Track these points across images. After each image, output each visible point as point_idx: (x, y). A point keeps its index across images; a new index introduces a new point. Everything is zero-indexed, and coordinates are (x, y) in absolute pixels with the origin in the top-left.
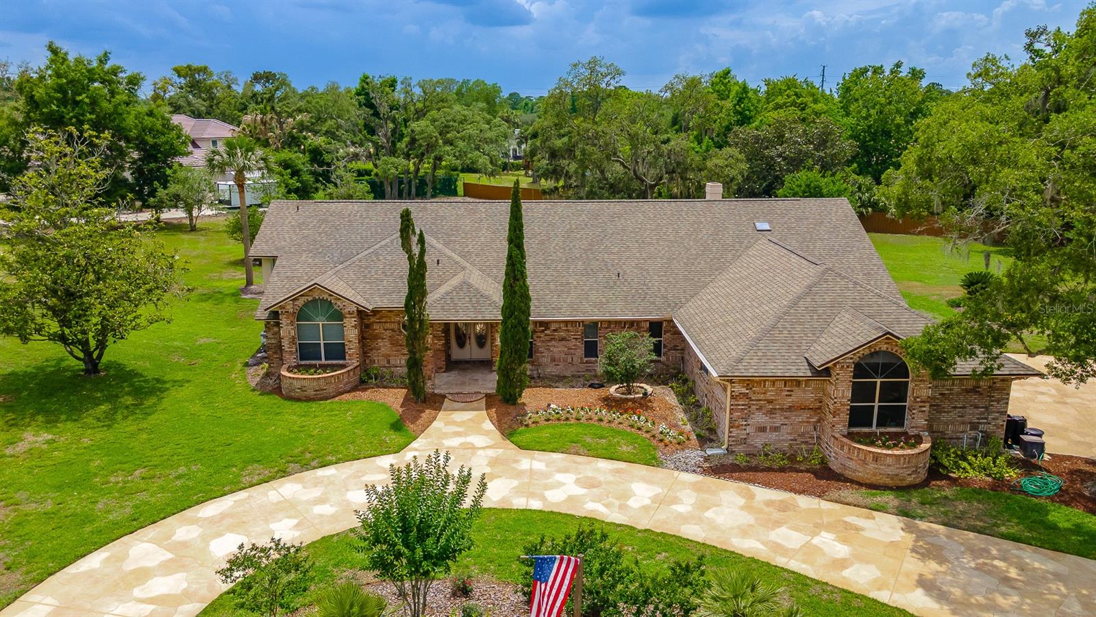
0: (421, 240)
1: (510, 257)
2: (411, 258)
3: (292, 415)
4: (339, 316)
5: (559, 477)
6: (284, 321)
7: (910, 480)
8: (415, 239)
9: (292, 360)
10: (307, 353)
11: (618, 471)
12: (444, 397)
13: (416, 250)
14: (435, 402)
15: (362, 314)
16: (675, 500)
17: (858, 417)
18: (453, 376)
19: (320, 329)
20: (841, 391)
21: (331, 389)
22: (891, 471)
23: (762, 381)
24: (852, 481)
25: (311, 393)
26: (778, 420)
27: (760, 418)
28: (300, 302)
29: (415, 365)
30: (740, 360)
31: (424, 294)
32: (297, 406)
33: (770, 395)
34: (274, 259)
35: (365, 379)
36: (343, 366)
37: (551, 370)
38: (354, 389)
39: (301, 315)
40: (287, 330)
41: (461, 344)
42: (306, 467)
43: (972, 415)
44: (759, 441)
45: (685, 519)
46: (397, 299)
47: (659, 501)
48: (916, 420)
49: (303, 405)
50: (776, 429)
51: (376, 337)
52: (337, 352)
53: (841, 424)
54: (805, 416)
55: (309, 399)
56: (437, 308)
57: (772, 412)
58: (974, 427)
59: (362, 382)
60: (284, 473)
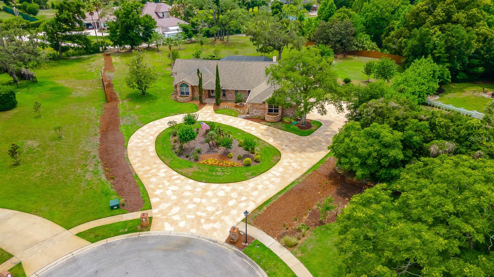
0: (201, 74)
1: (216, 80)
2: (199, 78)
3: (179, 105)
4: (187, 86)
5: (219, 118)
6: (178, 87)
7: (274, 121)
8: (200, 74)
9: (179, 95)
10: (182, 93)
11: (230, 117)
12: (206, 103)
13: (200, 76)
14: (204, 104)
15: (192, 86)
16: (235, 122)
17: (270, 111)
18: (210, 99)
19: (184, 89)
20: (267, 106)
21: (186, 101)
22: (271, 119)
23: (255, 104)
24: (267, 121)
25: (183, 101)
26: (258, 111)
27: (255, 110)
28: (181, 84)
29: (200, 97)
30: (251, 100)
31: (202, 84)
32: (180, 103)
33: (257, 106)
34: (176, 73)
35: (193, 99)
36: (189, 96)
37: (229, 99)
38: (191, 101)
39: (181, 86)
40: (178, 89)
41: (213, 93)
42: (180, 114)
43: (292, 111)
44: (255, 114)
45: (234, 124)
46: (197, 84)
47: (233, 122)
48: (280, 112)
49: (181, 103)
50: (258, 112)
51: (195, 91)
52: (187, 93)
53: (267, 112)
54: (263, 110)
55: (182, 102)
56: (205, 86)
57: (257, 109)
58: (292, 113)
59: (192, 100)
60: (177, 114)
